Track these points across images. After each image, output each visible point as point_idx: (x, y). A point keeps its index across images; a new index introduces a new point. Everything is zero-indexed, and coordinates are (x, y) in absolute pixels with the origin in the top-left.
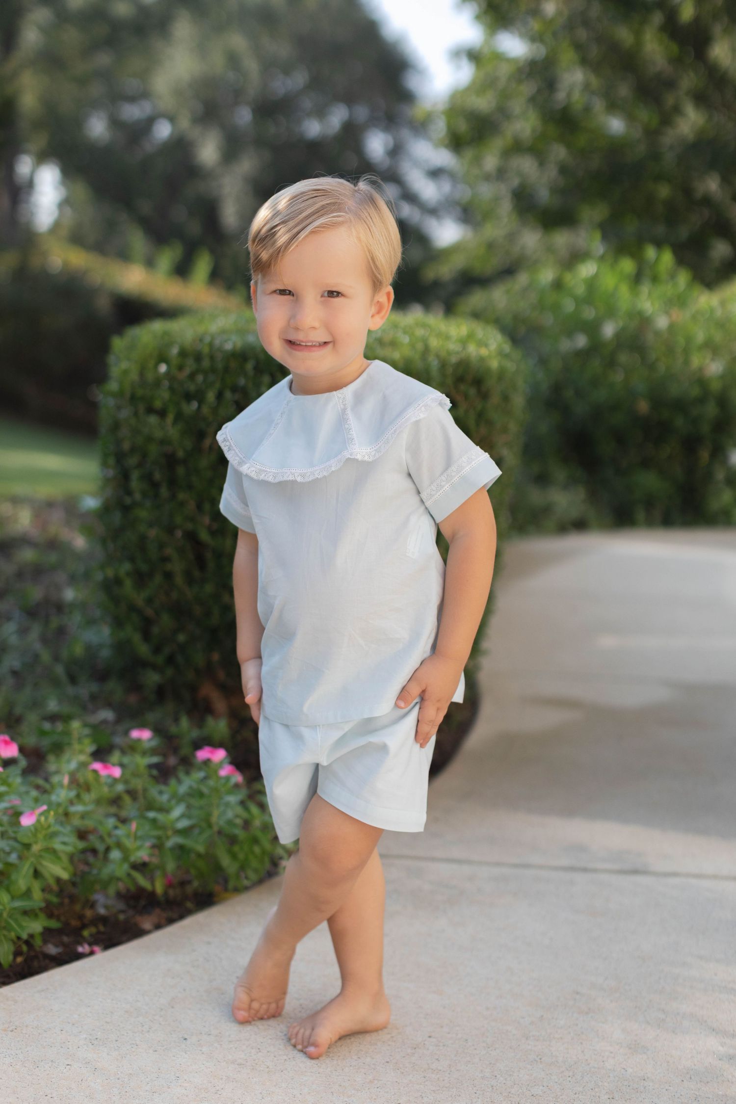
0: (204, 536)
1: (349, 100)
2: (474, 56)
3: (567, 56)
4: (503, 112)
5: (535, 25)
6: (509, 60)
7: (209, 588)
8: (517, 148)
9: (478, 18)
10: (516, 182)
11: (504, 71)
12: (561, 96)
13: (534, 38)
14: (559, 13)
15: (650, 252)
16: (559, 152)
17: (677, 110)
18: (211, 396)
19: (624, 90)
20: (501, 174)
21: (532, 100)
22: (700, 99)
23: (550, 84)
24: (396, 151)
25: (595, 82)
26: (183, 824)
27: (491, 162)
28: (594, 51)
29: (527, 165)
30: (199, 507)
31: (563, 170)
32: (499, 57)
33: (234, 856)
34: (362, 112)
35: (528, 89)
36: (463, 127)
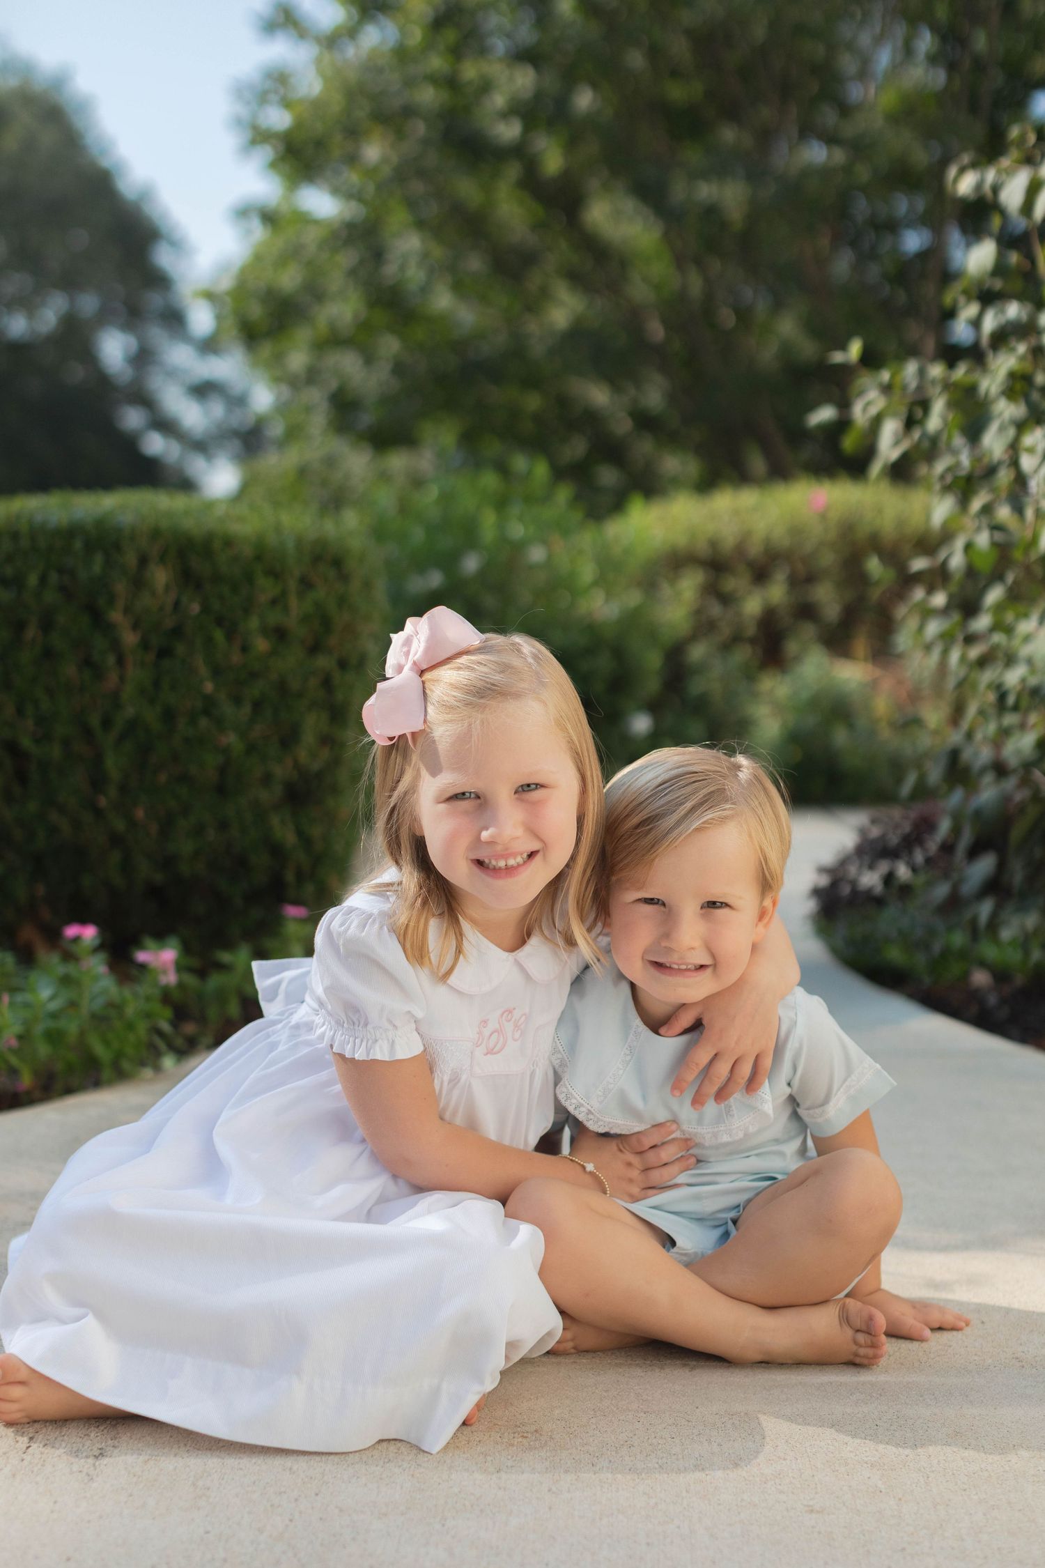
0: (26, 742)
1: (70, 282)
2: (270, 218)
3: (398, 217)
4: (315, 291)
5: (353, 178)
6: (316, 222)
7: (32, 807)
8: (334, 340)
9: (273, 165)
10: (334, 385)
11: (311, 237)
12: (390, 270)
13: (349, 195)
14: (384, 160)
15: (520, 462)
16: (390, 346)
17: (545, 294)
18: (33, 580)
19: (475, 263)
20: (311, 376)
21: (352, 273)
22: (575, 278)
23: (378, 255)
24: (143, 358)
25: (438, 252)
26: (54, 1006)
27: (298, 360)
28: (432, 210)
29: (348, 364)
30: (20, 711)
31: (399, 369)
32: (304, 219)
33: (107, 1043)
34: (89, 303)
35: (347, 258)
36: (256, 311)
